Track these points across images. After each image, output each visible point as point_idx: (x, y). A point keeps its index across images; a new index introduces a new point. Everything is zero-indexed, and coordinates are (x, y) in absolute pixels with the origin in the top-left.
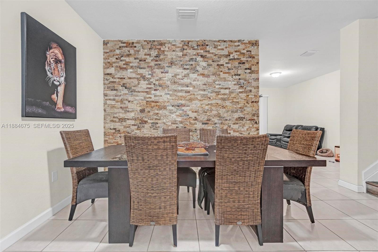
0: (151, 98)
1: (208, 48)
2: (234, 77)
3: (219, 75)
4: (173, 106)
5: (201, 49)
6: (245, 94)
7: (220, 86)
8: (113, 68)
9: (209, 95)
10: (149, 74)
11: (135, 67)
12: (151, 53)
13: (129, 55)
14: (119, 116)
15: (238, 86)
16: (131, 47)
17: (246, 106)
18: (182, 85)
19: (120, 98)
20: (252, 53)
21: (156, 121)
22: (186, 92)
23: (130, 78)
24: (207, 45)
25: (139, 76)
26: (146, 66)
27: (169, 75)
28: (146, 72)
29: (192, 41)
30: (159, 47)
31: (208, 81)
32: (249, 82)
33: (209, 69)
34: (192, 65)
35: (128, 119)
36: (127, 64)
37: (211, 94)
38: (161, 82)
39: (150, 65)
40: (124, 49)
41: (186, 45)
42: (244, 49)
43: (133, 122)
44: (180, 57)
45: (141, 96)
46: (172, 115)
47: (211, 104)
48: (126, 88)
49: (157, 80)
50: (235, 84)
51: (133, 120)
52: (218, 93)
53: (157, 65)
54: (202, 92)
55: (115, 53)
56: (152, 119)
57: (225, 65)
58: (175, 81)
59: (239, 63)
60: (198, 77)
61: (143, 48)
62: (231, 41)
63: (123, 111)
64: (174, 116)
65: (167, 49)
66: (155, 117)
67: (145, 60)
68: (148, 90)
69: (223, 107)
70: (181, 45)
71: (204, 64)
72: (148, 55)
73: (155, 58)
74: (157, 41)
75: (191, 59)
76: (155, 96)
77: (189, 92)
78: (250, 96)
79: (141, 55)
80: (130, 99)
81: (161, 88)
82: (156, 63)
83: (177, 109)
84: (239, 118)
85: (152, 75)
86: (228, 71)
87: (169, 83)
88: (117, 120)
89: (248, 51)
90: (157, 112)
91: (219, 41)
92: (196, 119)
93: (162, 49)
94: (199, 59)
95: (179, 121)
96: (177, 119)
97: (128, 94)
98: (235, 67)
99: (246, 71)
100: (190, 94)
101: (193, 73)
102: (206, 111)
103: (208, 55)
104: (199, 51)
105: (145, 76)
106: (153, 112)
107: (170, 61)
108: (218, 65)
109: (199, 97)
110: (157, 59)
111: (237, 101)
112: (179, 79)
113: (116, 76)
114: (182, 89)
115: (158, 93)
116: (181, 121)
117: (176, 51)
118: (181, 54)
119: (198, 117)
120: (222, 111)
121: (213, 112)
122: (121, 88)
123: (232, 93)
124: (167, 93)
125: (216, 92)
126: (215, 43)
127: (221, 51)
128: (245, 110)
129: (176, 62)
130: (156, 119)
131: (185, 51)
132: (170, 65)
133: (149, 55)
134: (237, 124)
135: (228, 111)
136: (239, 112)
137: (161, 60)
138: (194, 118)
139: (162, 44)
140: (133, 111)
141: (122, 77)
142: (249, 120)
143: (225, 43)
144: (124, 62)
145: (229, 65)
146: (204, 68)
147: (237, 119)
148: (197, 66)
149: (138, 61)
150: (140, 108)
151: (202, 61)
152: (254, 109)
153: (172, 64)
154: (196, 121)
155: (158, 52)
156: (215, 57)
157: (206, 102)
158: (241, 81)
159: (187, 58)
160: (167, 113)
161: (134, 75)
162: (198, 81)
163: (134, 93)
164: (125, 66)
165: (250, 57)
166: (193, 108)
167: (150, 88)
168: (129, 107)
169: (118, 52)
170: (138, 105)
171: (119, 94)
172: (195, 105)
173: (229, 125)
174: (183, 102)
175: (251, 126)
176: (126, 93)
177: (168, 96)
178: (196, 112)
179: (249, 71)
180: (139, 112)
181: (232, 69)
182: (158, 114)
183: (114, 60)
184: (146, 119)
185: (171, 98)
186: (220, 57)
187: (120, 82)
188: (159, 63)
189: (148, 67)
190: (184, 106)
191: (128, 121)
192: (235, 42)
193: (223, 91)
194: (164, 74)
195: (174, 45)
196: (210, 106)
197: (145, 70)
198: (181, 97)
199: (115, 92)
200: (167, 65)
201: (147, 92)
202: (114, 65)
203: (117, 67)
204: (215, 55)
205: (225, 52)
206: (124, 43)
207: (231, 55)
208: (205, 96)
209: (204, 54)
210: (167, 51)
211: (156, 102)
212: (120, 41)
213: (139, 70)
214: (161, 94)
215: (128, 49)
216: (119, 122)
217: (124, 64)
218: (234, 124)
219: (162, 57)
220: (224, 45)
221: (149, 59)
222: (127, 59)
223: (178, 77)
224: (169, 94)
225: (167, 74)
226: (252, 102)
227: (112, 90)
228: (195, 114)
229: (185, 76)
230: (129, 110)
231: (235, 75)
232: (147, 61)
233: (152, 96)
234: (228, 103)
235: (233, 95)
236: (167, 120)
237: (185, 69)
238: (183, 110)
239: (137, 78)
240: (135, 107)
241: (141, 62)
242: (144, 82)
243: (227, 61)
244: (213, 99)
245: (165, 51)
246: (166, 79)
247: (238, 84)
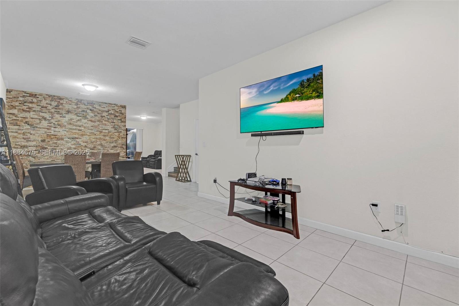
0: (51, 132)
1: (95, 106)
2: (111, 124)
3: (102, 122)
4: (69, 138)
5: (90, 106)
6: (118, 133)
7: (103, 128)
8: (17, 110)
9: (95, 132)
10: (50, 117)
11: (38, 111)
12: (52, 103)
13: (32, 103)
14: (21, 144)
15: (113, 129)
16: (34, 97)
17: (118, 140)
18: (76, 126)
19: (23, 131)
20: (122, 112)
21: (55, 148)
22: (78, 130)
23: (33, 118)
24: (94, 104)
25: (41, 118)
26: (47, 111)
27: (67, 119)
28: (47, 116)
29: (84, 100)
30: (58, 100)
31: (95, 124)
32: (120, 127)
33: (95, 118)
34: (83, 114)
35: (30, 146)
36: (30, 108)
37: (97, 132)
38: (60, 123)
39: (51, 111)
40: (27, 97)
41: (80, 102)
42: (117, 109)
43: (34, 148)
44: (75, 109)
45: (42, 131)
46: (68, 144)
47: (96, 138)
48: (28, 124)
49: (56, 121)
50: (112, 128)
51: (35, 147)
52: (101, 132)
53: (56, 111)
54: (90, 131)
55: (18, 99)
56: (52, 147)
57: (106, 116)
58: (71, 123)
59: (115, 116)
60: (88, 122)
61: (45, 99)
62: (110, 104)
63: (25, 141)
64: (69, 145)
65: (65, 102)
66: (54, 145)
67: (46, 108)
68: (48, 127)
69: (104, 140)
70: (76, 102)
71: (92, 115)
72: (49, 104)
73: (55, 107)
74: (57, 96)
75: (83, 111)
76: (54, 131)
77: (81, 130)
78: (120, 135)
79: (44, 103)
80: (32, 132)
81: (59, 126)
82: (56, 110)
83: (72, 140)
84: (114, 146)
85: (52, 118)
86: (107, 120)
87: (66, 124)
88: (20, 147)
89: (119, 110)
90: (55, 142)
91: (102, 103)
92: (86, 146)
93: (61, 102)
94: (88, 111)
95: (74, 148)
96: (72, 147)
97: (30, 129)
98: (112, 118)
99: (118, 121)
100: (81, 131)
101: (85, 119)
102: (93, 142)
103: (95, 110)
104: (88, 107)
105: (46, 118)
106: (52, 141)
107: (67, 110)
108: (101, 116)
109: (88, 134)
110: (57, 108)
111: (113, 137)
112: (74, 122)
113: (18, 116)
114: (76, 128)
115: (57, 129)
116: (75, 148)
117: (72, 105)
118: (76, 107)
119: (87, 145)
120: (103, 142)
121: (97, 142)
122: (24, 124)
123: (110, 132)
124: (64, 130)
125: (100, 131)
126: (100, 104)
127: (103, 108)
128: (117, 142)
129: (72, 112)
130: (55, 146)
131: (78, 106)
132: (67, 113)
133: (51, 105)
134: (113, 149)
135: (108, 142)
136: (114, 143)
137: (59, 109)
138: (84, 146)
139: (61, 99)
140: (35, 141)
141: (25, 117)
142: (120, 147)
143: (106, 104)
144: (27, 107)
145: (109, 117)
146: (92, 117)
147: (112, 147)
148: (87, 115)
149: (40, 107)
150: (41, 139)
151: (91, 113)
152: (123, 141)
153: (68, 112)
154: (86, 148)
155: (58, 103)
156: (99, 111)
157: (94, 137)
158: (115, 126)
159: (80, 110)
160: (64, 143)
161: (36, 117)
162: (88, 124)
163: (36, 129)
164: (28, 110)
165: (121, 114)
166: (84, 140)
167: (51, 126)
168: (31, 138)
169: (21, 99)
170: (39, 137)
171: (22, 128)
172: (85, 138)
173: (108, 150)
174: (77, 136)
175: (121, 150)
176: (28, 128)
177: (65, 132)
178: (86, 142)
179: (120, 121)
180: (40, 141)
181: (110, 119)
182: (57, 143)
183: (17, 104)
184: (46, 147)
185: (67, 133)
186: (103, 111)
187: (22, 120)
188: (59, 110)
189: (49, 112)
190: (77, 138)
191: (29, 148)
192: (112, 104)
193: (104, 131)
194: (62, 118)
195: (70, 101)
196: (96, 139)
197: (46, 114)
198: (75, 133)
199: (18, 127)
200: (65, 112)
201: (47, 128)
202: (17, 107)
203: (20, 109)
204: (100, 110)
205: (106, 109)
206: (27, 93)
207: (110, 111)
208: (93, 133)
209: (92, 109)
210: (65, 104)
211: (55, 135)
212: (23, 92)
213: (41, 113)
214: (60, 130)
215: (32, 98)
216: (21, 148)
217: (27, 108)
218: (111, 149)
219: (61, 107)
220: (105, 105)
221: (50, 107)
222: (30, 105)
223: (73, 120)
224: (65, 131)
225: (64, 118)
226: (122, 138)
227: (14, 125)
228: (85, 144)
229: (78, 121)
230: (31, 140)
231: (112, 122)
232: (48, 108)
233: (52, 132)
234: (107, 138)
235: (110, 134)
236: (64, 147)
237: (78, 116)
238: (77, 141)
239: (40, 119)
240: (37, 138)
241: (43, 108)
242: (45, 122)
243: (107, 115)
244: (98, 135)
245: (63, 103)
246: (64, 121)
247: (113, 128)
